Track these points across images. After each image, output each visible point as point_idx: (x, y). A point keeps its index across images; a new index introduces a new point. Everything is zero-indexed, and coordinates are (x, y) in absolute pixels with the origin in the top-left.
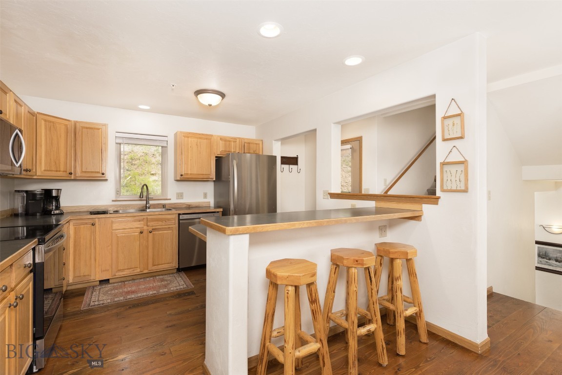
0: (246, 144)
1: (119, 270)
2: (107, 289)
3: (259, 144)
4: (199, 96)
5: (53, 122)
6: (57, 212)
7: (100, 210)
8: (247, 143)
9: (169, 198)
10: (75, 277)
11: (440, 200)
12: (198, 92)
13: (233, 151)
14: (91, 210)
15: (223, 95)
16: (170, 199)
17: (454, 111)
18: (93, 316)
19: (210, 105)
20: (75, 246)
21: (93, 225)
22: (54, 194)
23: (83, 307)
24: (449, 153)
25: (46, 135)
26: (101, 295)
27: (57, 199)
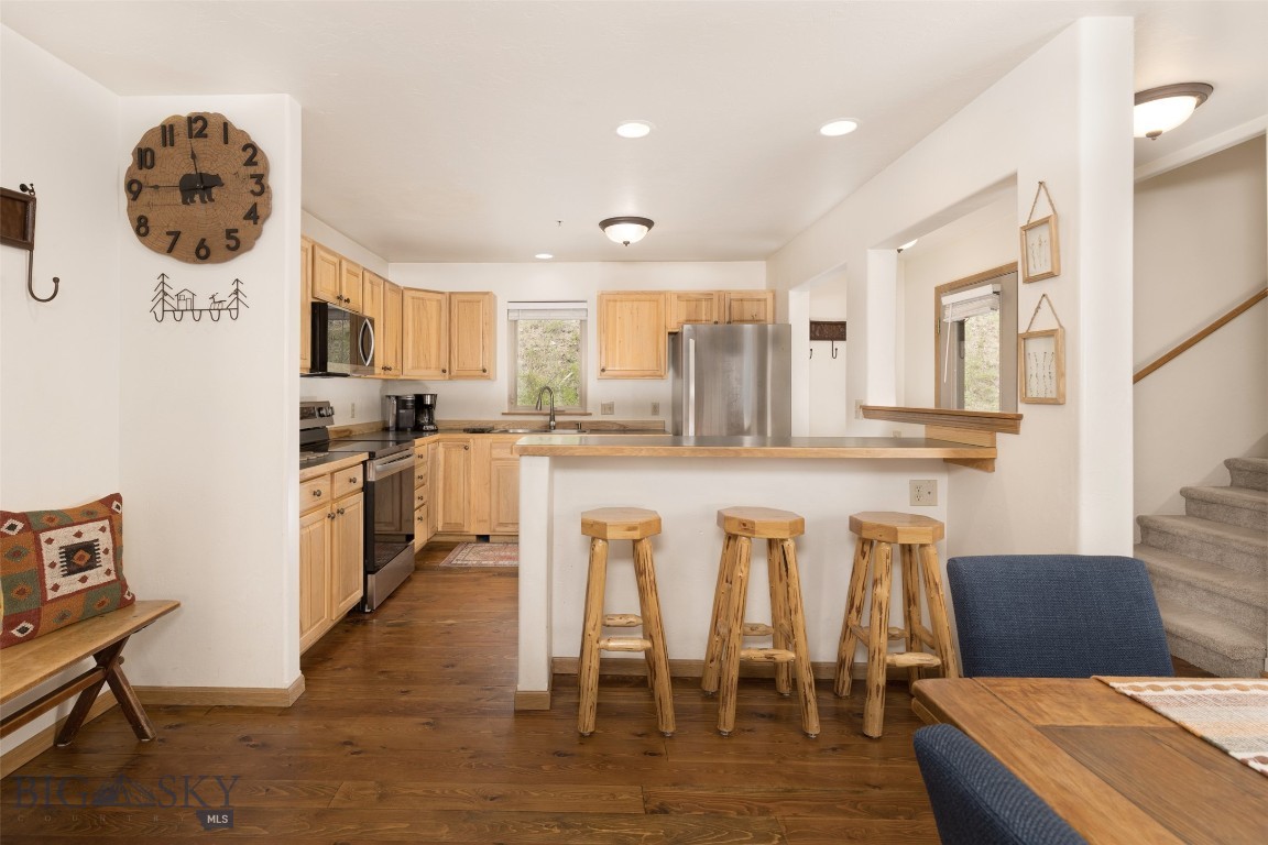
0: (734, 303)
1: (501, 524)
2: (480, 549)
3: (765, 300)
4: (607, 229)
5: (423, 299)
6: (432, 427)
7: (477, 426)
8: (737, 300)
9: (589, 412)
10: (445, 524)
11: (1022, 422)
12: (605, 224)
13: (704, 318)
14: (467, 426)
15: (648, 223)
16: (590, 414)
17: (1043, 211)
18: (447, 576)
19: (627, 243)
20: (445, 478)
21: (466, 448)
22: (428, 401)
23: (443, 564)
24: (1037, 311)
25: (414, 316)
26: (471, 554)
27: (431, 407)
